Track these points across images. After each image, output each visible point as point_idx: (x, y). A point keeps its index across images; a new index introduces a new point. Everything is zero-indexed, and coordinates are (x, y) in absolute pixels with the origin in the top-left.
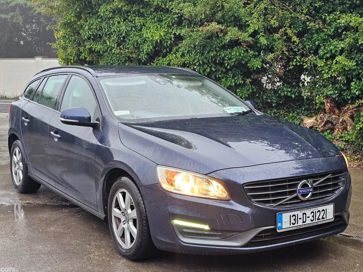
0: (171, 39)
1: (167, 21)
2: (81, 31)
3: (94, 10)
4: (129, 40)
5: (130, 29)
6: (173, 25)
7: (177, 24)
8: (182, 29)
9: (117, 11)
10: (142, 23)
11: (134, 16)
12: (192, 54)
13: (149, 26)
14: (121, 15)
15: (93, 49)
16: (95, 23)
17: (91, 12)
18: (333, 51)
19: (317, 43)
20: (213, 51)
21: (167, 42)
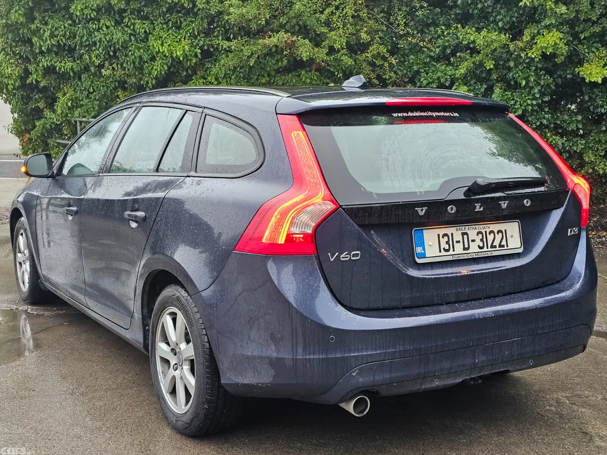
0: (196, 56)
1: (190, 29)
2: (35, 39)
3: (57, 6)
4: (126, 55)
5: (127, 38)
6: (199, 34)
7: (204, 33)
8: (212, 41)
9: (103, 9)
10: (147, 29)
11: (133, 18)
12: (230, 80)
13: (159, 35)
14: (109, 15)
15: (57, 68)
16: (63, 27)
17: (49, 9)
18: (442, 80)
19: (415, 68)
20: (263, 76)
21: (191, 60)
